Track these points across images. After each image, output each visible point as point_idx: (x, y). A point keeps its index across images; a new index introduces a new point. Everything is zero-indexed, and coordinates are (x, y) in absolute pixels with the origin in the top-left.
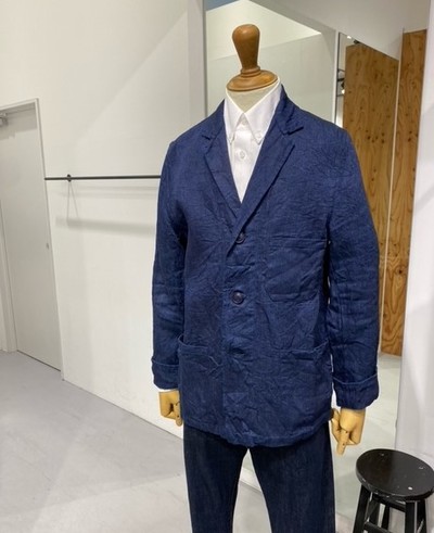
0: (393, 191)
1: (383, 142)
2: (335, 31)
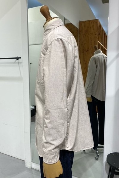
2: (63, 17)
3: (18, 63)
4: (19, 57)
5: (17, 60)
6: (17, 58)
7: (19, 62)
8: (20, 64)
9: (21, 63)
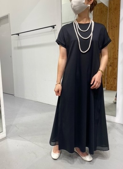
3: (54, 31)
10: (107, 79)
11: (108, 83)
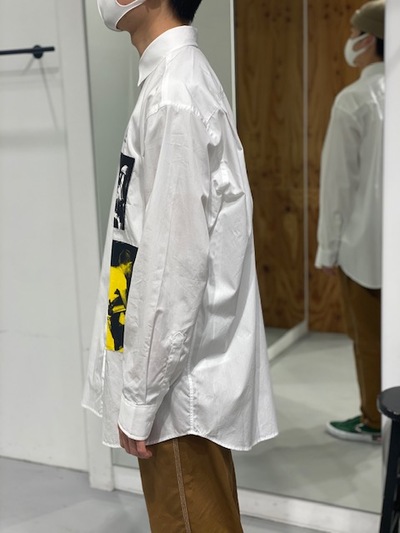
0: (310, 91)
1: (288, 20)
3: (42, 71)
4: (44, 45)
5: (36, 61)
6: (38, 52)
7: (45, 66)
8: (48, 76)
9: (54, 70)
10: (310, 276)
11: (316, 297)
